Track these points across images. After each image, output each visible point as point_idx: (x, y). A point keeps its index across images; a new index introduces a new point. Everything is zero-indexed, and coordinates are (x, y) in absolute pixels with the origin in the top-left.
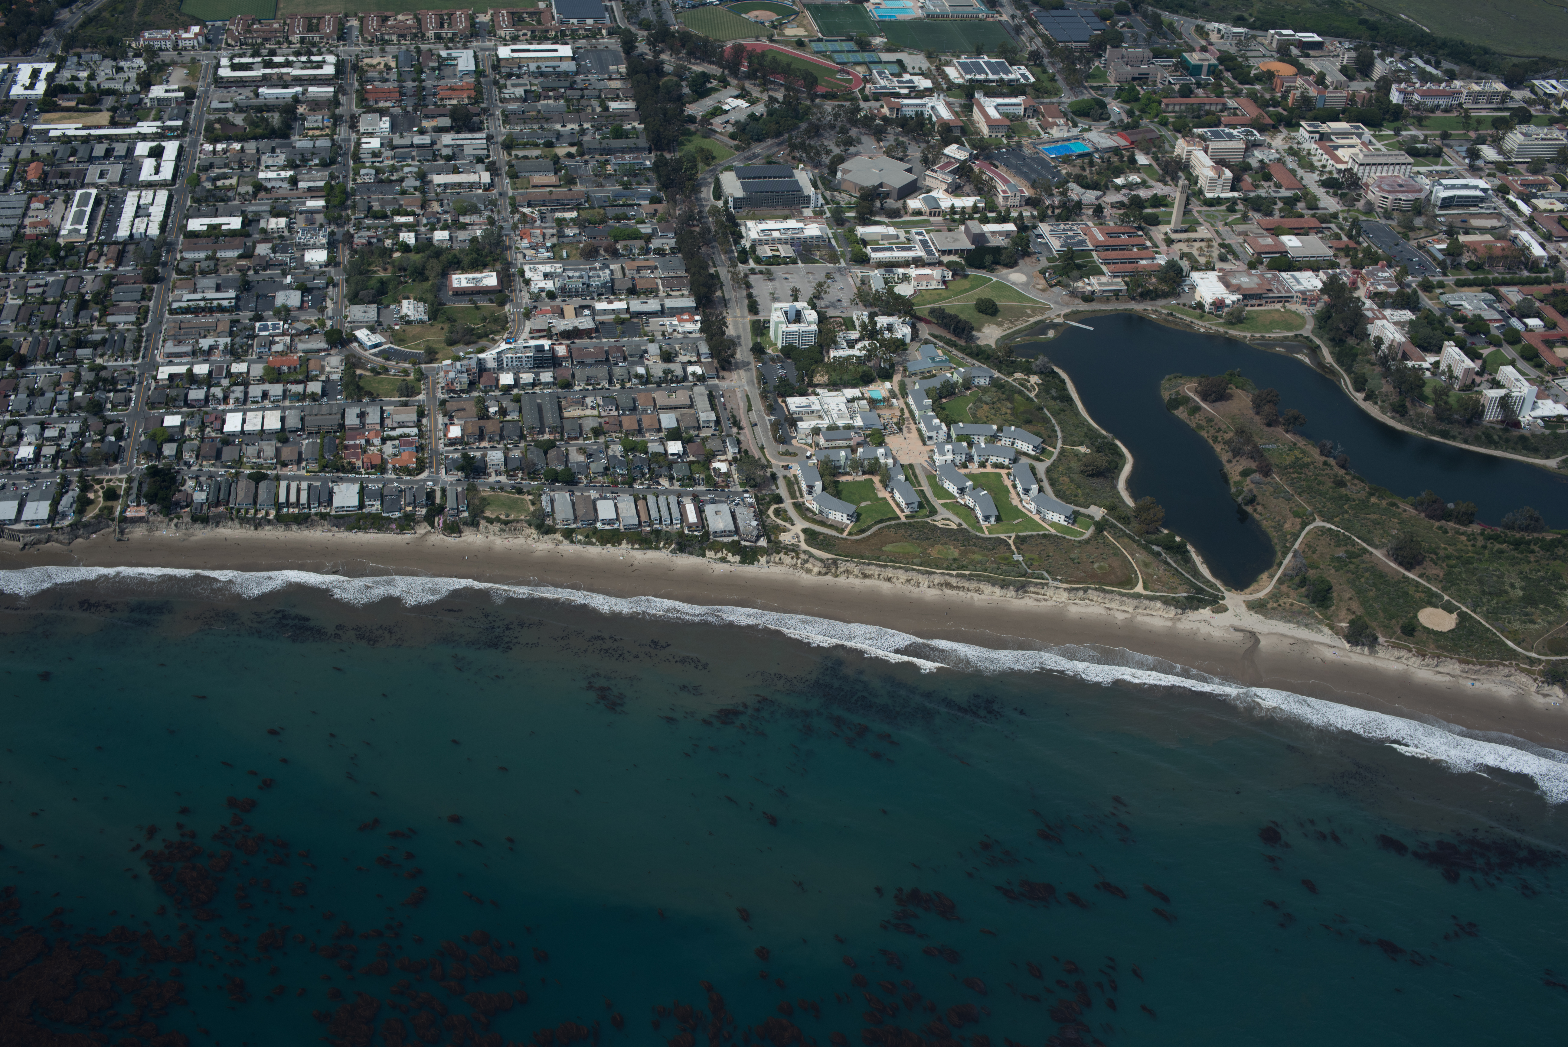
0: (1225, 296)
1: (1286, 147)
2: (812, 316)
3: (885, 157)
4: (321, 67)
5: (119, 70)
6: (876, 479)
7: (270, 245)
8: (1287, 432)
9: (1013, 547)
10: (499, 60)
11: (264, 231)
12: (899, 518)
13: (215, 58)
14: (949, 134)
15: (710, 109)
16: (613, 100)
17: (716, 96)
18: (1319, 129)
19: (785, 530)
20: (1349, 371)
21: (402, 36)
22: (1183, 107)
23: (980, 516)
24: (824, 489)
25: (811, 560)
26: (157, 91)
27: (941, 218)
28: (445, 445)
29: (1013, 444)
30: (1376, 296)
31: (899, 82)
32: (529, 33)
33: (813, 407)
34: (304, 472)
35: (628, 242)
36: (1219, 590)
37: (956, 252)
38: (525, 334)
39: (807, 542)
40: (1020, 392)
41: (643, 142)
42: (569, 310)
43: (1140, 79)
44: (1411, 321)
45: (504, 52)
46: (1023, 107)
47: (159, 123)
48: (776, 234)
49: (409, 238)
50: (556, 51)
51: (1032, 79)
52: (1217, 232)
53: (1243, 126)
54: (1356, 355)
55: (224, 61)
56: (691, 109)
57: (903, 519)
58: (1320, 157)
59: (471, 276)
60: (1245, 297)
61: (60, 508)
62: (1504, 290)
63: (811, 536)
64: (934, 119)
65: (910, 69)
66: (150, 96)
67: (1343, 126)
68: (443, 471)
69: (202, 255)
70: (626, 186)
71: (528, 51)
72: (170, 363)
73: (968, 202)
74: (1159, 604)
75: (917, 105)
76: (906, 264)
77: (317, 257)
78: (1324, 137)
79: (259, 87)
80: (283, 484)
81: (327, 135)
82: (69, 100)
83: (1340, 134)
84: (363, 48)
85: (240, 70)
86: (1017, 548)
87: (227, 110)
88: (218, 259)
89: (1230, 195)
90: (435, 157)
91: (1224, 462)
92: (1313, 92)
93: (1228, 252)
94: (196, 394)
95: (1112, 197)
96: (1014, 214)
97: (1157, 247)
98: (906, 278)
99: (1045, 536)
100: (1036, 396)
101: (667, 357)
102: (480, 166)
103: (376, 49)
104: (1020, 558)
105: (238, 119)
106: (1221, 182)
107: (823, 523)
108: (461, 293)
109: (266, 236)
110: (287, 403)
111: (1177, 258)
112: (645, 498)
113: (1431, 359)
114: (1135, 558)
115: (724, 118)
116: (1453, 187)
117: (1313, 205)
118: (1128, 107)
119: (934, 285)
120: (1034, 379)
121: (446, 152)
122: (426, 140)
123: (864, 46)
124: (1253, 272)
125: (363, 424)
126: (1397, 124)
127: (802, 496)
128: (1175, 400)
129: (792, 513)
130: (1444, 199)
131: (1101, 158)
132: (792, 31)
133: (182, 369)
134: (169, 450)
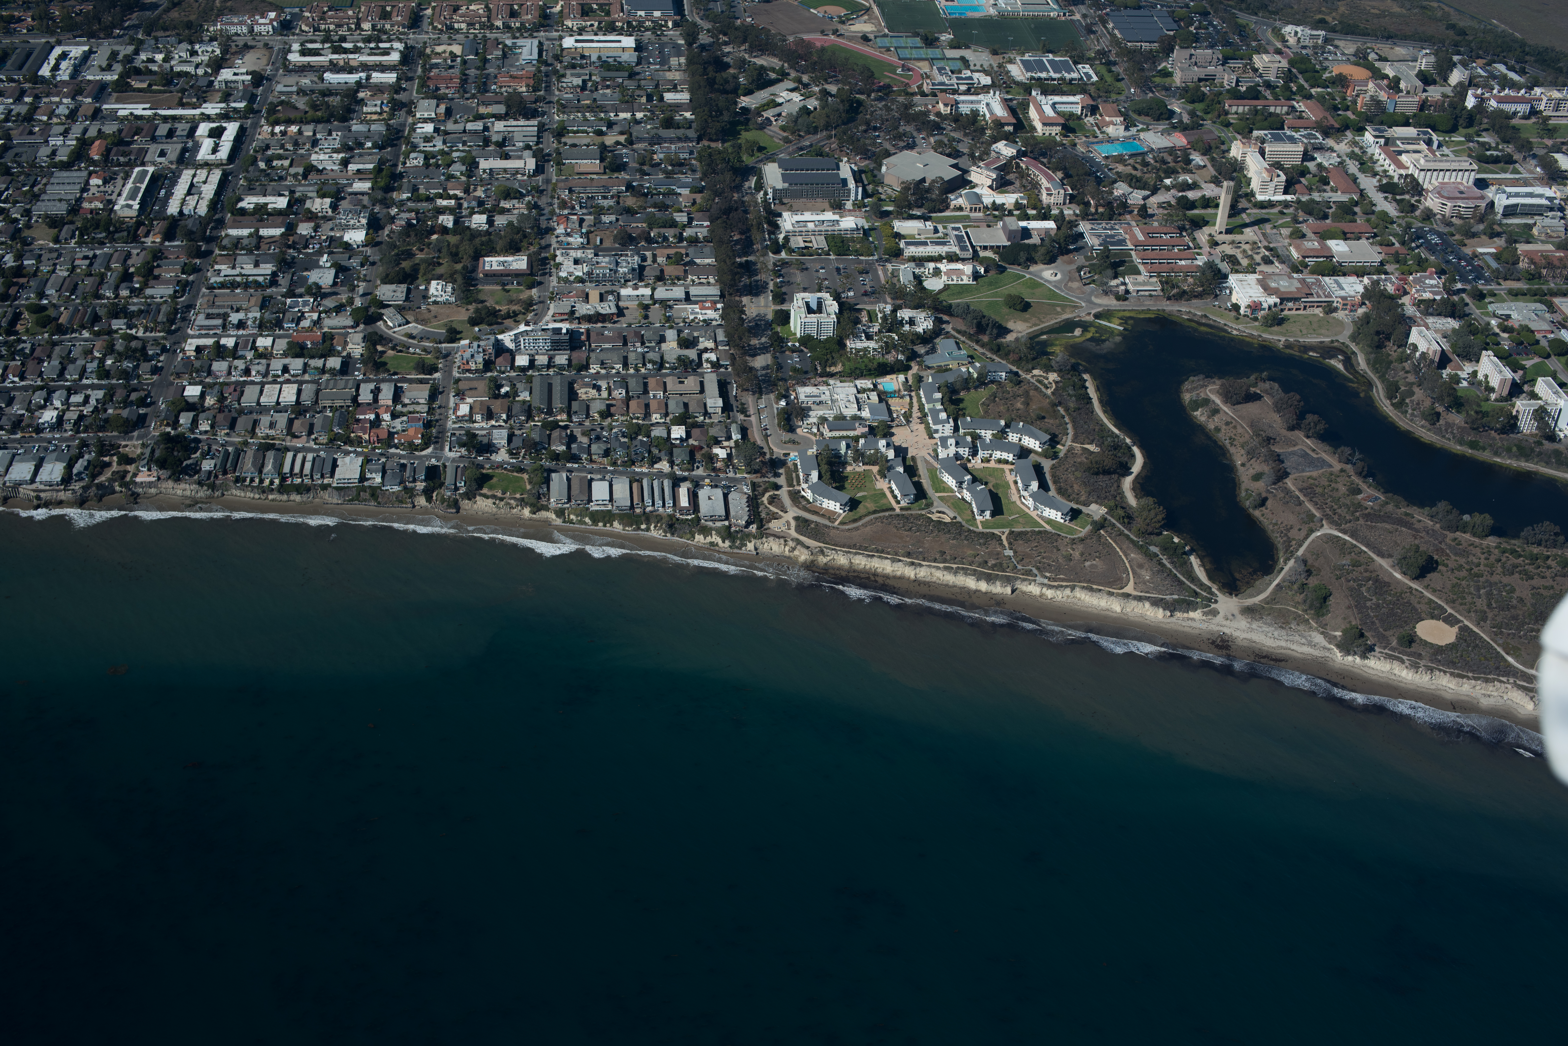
0: (1262, 299)
1: (1349, 151)
2: (832, 306)
3: (932, 152)
4: (388, 54)
5: (194, 53)
6: (875, 469)
7: (313, 224)
8: (1308, 437)
9: (1005, 543)
10: (563, 50)
11: (309, 211)
12: (894, 509)
13: (286, 43)
14: (999, 132)
15: (765, 101)
16: (669, 91)
17: (771, 89)
18: (1385, 134)
19: (776, 517)
20: (1382, 378)
21: (471, 25)
22: (1247, 108)
23: (975, 510)
24: (820, 477)
25: (799, 547)
26: (226, 74)
27: (981, 214)
28: (454, 423)
29: (1020, 440)
30: (1419, 303)
31: (958, 78)
32: (596, 24)
33: (823, 398)
34: (312, 444)
35: (662, 230)
36: (1212, 594)
37: (992, 247)
38: (548, 317)
39: (798, 530)
40: (1037, 389)
41: (691, 133)
42: (594, 295)
43: (1206, 80)
44: (1454, 330)
45: (568, 42)
46: (1080, 107)
47: (223, 105)
48: (811, 226)
49: (447, 220)
50: (619, 41)
51: (1095, 78)
52: (1264, 235)
53: (1306, 128)
54: (1391, 362)
55: (296, 47)
56: (745, 101)
57: (898, 511)
58: (1384, 162)
59: (502, 259)
60: (1282, 300)
61: (75, 471)
62: (1557, 301)
63: (802, 525)
64: (988, 116)
65: (972, 67)
66: (219, 78)
67: (1411, 131)
68: (447, 448)
69: (245, 232)
70: (669, 174)
71: (592, 41)
72: (200, 336)
73: (1008, 199)
74: (1147, 605)
75: (972, 102)
76: (938, 259)
77: (356, 236)
78: (1388, 142)
79: (324, 72)
80: (290, 455)
81: (384, 120)
82: (141, 81)
83: (1406, 139)
84: (432, 36)
85: (309, 55)
86: (1010, 543)
87: (292, 93)
88: (261, 237)
89: (1281, 197)
90: (487, 142)
91: (1239, 467)
92: (1383, 96)
93: (1274, 255)
94: (219, 367)
95: (1162, 197)
96: (1055, 212)
97: (1200, 248)
98: (937, 272)
99: (1040, 532)
100: (1053, 393)
101: (686, 343)
102: (527, 153)
103: (445, 37)
104: (1010, 553)
105: (301, 103)
106: (1273, 184)
107: (815, 513)
108: (493, 276)
109: (311, 216)
110: (307, 377)
111: (1218, 261)
112: (640, 481)
113: (1468, 368)
114: (1129, 557)
115: (777, 110)
116: (1517, 195)
117: (1369, 211)
118: (1190, 107)
119: (966, 281)
120: (1053, 377)
121: (495, 138)
122: (478, 126)
123: (930, 42)
124: (1295, 275)
125: (376, 400)
126: (1470, 131)
127: (799, 484)
128: (1195, 401)
129: (787, 501)
130: (1506, 207)
131: (1154, 158)
132: (861, 26)
133: (210, 342)
134: (185, 419)
